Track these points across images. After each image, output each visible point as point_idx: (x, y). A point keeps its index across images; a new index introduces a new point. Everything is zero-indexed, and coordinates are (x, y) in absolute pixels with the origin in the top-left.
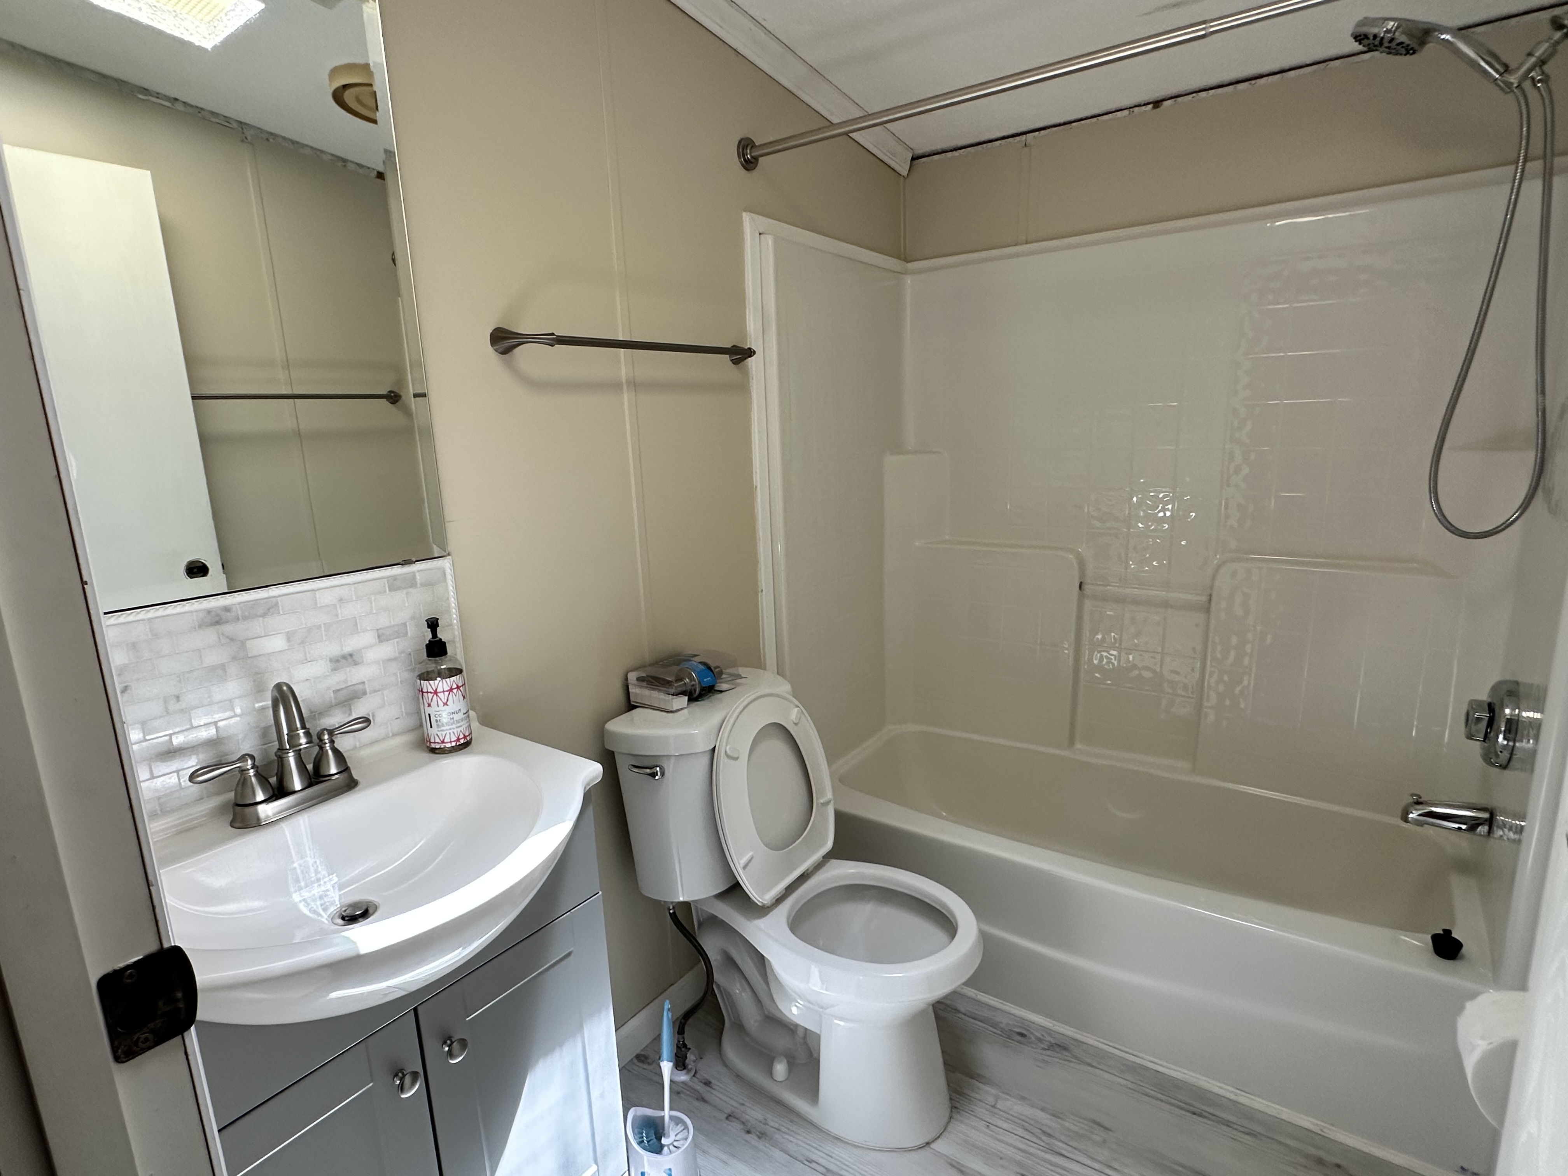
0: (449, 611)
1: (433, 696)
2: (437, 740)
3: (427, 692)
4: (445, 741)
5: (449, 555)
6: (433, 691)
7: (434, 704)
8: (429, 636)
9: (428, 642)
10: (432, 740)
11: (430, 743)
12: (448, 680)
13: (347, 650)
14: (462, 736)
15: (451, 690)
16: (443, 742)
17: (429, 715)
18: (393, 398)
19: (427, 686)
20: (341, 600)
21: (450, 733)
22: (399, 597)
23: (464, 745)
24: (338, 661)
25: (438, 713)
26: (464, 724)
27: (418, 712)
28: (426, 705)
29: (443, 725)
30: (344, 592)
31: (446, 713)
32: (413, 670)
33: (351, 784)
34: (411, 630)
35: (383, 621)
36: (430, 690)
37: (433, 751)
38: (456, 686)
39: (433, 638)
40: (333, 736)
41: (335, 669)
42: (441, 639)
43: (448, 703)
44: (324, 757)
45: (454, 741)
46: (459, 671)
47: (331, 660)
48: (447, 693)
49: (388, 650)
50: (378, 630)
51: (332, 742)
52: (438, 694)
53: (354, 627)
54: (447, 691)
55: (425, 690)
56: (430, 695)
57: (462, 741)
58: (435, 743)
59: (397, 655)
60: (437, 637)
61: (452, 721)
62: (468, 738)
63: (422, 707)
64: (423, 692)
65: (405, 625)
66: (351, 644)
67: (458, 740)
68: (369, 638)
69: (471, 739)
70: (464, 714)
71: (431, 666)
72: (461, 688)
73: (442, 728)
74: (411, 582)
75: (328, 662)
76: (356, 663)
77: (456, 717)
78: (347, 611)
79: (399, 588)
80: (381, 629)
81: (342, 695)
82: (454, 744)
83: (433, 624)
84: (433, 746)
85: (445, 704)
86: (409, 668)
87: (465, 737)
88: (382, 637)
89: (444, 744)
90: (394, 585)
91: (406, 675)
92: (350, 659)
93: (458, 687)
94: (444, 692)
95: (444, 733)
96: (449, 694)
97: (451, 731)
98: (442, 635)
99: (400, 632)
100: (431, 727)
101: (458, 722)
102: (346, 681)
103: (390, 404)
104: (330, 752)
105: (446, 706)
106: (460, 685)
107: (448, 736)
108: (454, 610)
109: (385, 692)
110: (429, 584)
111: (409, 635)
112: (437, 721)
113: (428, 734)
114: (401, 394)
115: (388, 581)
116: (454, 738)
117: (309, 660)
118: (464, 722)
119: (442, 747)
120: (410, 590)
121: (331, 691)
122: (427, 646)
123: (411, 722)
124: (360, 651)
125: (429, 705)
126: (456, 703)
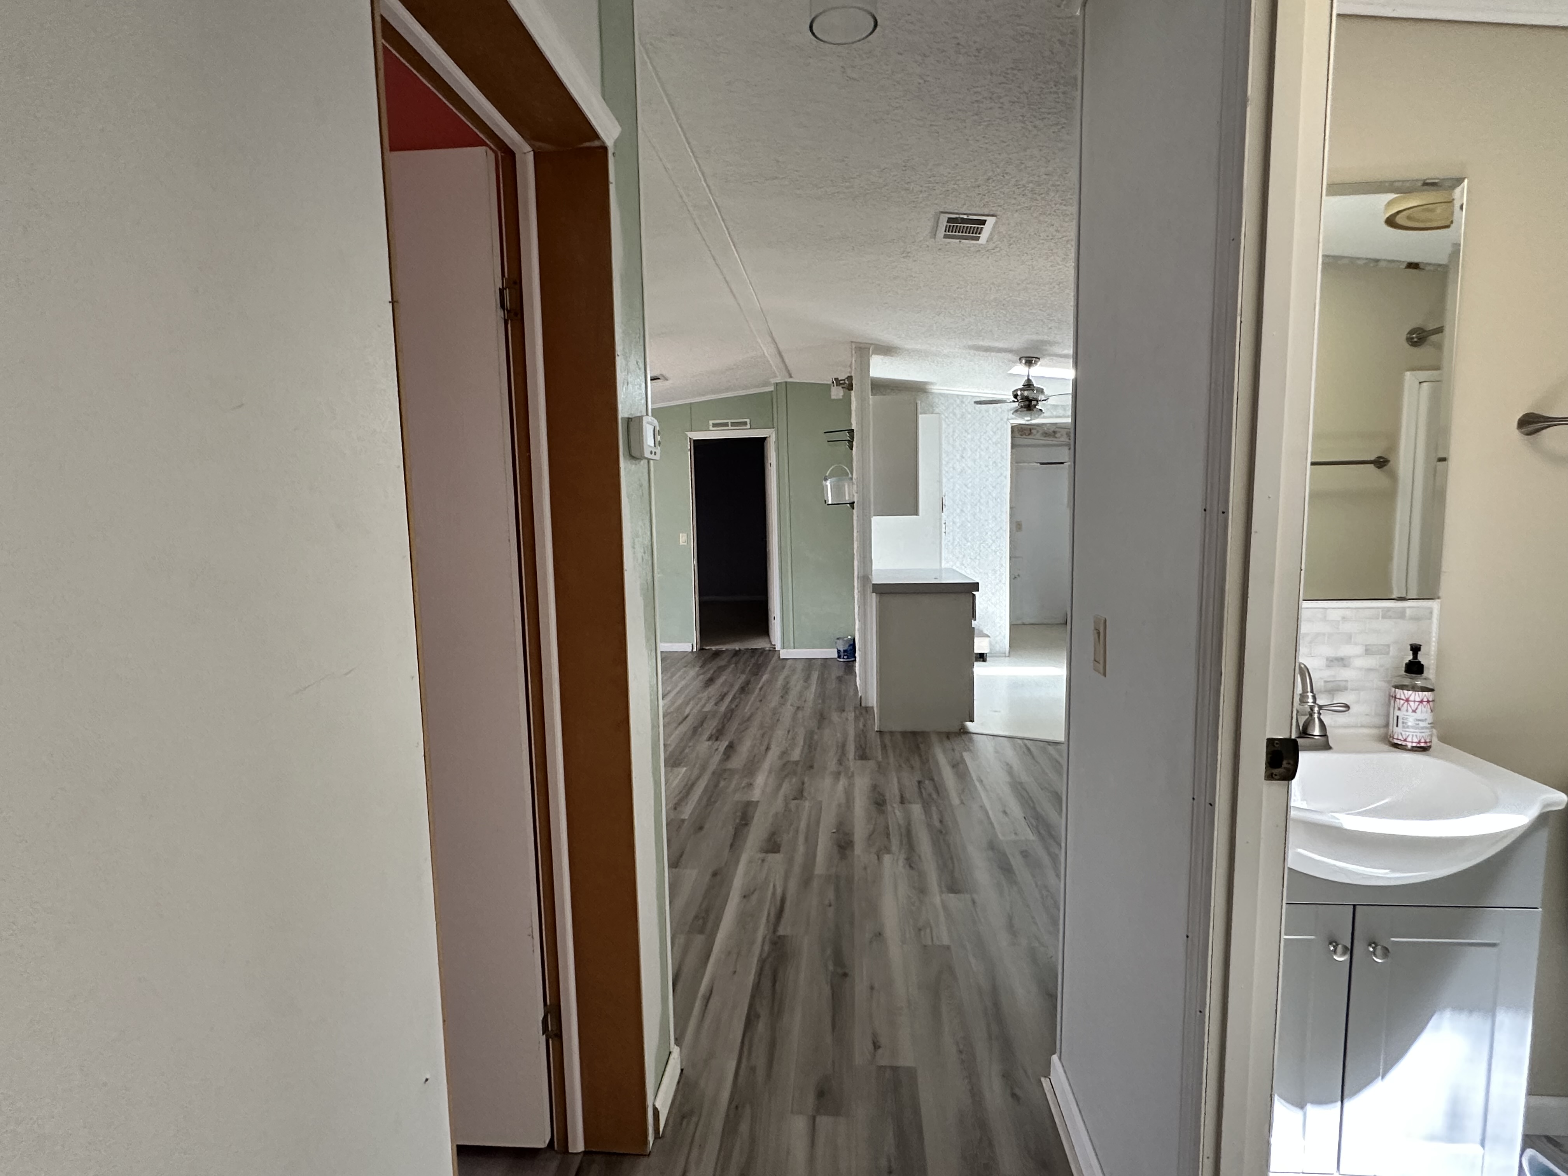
0: (1429, 642)
1: (1404, 703)
2: (1400, 737)
3: (1400, 699)
4: (1408, 740)
5: (1439, 598)
6: (1404, 699)
7: (1404, 708)
8: (1411, 657)
9: (1407, 662)
10: (1396, 737)
11: (1393, 738)
12: (1420, 693)
13: (1341, 654)
14: (1423, 740)
15: (1422, 702)
16: (1405, 740)
17: (1398, 717)
18: (1381, 463)
19: (1399, 693)
20: (1343, 618)
21: (1413, 735)
22: (1388, 624)
23: (1423, 749)
24: (1332, 661)
25: (1406, 717)
26: (1427, 733)
27: (1388, 716)
28: (1396, 708)
29: (1408, 727)
30: (1348, 613)
31: (1414, 718)
32: (1389, 682)
33: (1326, 747)
34: (1393, 651)
35: (1372, 639)
36: (1403, 697)
37: (1396, 746)
38: (1426, 700)
39: (1413, 659)
40: (1321, 709)
41: (1328, 666)
42: (1420, 662)
43: (1417, 711)
44: (1312, 721)
45: (1416, 742)
46: (1432, 690)
47: (1327, 659)
48: (1417, 704)
49: (1371, 662)
50: (1366, 645)
51: (1319, 714)
52: (1410, 703)
53: (1349, 638)
54: (1418, 702)
55: (1398, 696)
56: (1402, 702)
57: (1422, 745)
58: (1397, 739)
59: (1378, 667)
60: (1417, 659)
61: (1416, 726)
62: (1428, 744)
63: (1392, 709)
64: (1395, 698)
65: (1388, 646)
66: (1346, 650)
67: (1419, 742)
68: (1359, 650)
69: (1430, 747)
70: (1429, 724)
71: (1407, 681)
72: (1431, 703)
73: (1407, 730)
74: (1401, 614)
75: (1325, 660)
76: (1345, 666)
77: (1422, 724)
78: (1347, 627)
79: (1390, 617)
80: (1368, 645)
81: (1330, 686)
82: (1414, 745)
83: (1416, 649)
84: (1396, 741)
85: (1414, 711)
86: (1385, 679)
87: (1426, 742)
88: (1368, 651)
89: (1406, 742)
90: (1386, 614)
91: (1384, 685)
92: (1341, 662)
93: (1428, 701)
94: (1415, 701)
95: (1408, 733)
96: (1419, 705)
97: (1415, 734)
98: (1421, 658)
99: (1383, 650)
100: (1397, 726)
101: (1423, 728)
102: (1334, 676)
103: (1377, 469)
104: (1317, 720)
105: (1414, 714)
106: (1430, 700)
107: (1411, 736)
108: (1434, 644)
109: (1362, 693)
110: (1416, 619)
111: (1391, 654)
112: (1403, 723)
113: (1393, 731)
114: (1390, 459)
115: (1382, 611)
116: (1416, 740)
117: (1312, 655)
118: (1428, 730)
119: (1403, 744)
120: (1399, 620)
121: (1323, 681)
122: (1406, 664)
123: (1380, 721)
124: (1350, 657)
125: (1399, 709)
126: (1424, 713)
